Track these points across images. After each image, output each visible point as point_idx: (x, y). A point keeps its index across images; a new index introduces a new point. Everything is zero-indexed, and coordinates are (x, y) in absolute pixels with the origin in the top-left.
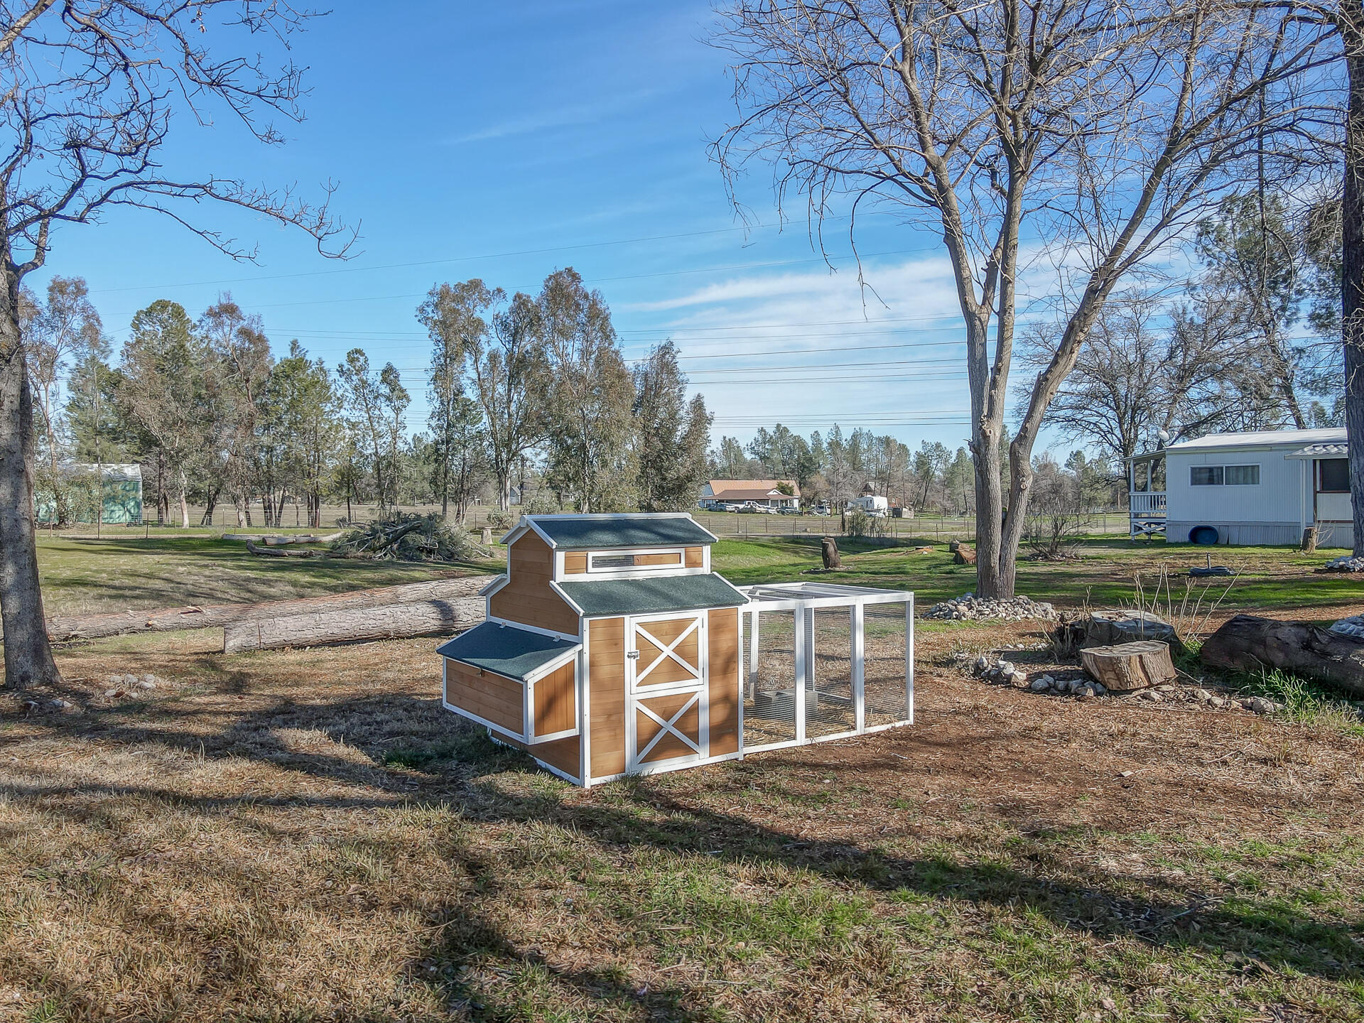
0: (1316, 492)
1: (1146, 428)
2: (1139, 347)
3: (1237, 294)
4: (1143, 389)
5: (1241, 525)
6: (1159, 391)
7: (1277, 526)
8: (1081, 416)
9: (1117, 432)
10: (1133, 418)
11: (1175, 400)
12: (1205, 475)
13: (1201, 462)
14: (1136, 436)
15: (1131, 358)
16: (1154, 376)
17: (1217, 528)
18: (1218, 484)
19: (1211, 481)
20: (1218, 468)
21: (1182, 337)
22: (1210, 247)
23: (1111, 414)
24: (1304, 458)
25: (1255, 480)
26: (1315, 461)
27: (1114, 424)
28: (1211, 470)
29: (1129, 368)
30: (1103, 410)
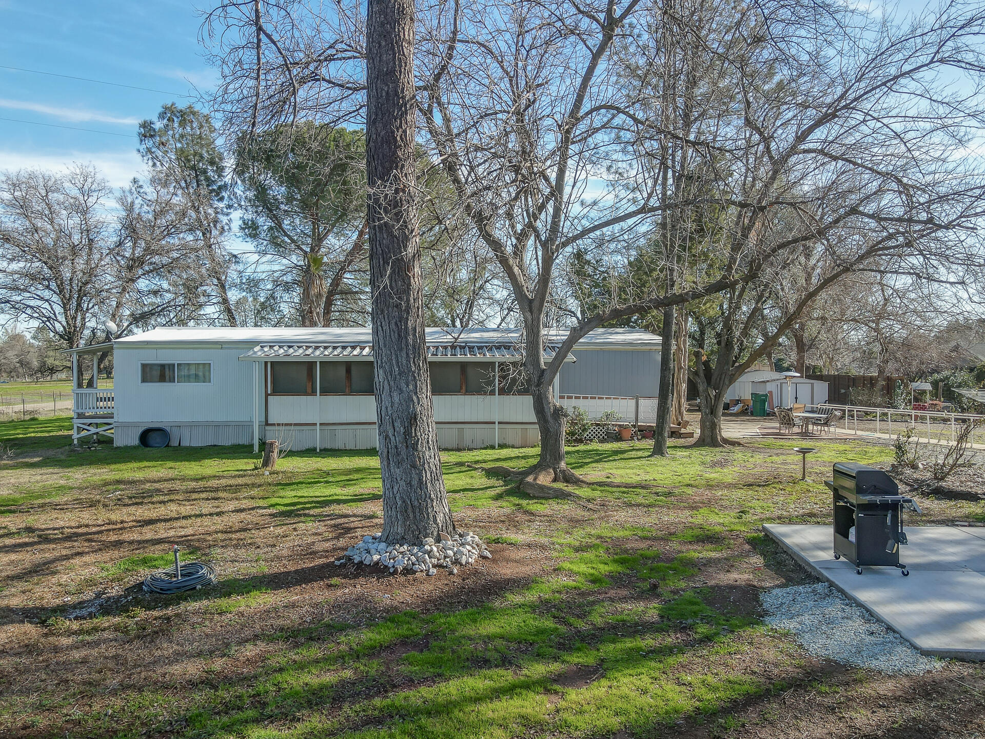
0: (267, 395)
1: (94, 315)
2: (87, 231)
3: (179, 200)
4: (91, 273)
5: (192, 425)
6: (108, 278)
7: (227, 425)
8: (19, 298)
9: (61, 318)
10: (79, 305)
11: (124, 290)
12: (156, 373)
13: (153, 358)
14: (83, 325)
15: (76, 238)
16: (103, 263)
17: (168, 429)
18: (170, 381)
19: (162, 378)
20: (169, 365)
21: (131, 228)
22: (153, 150)
23: (55, 298)
24: (255, 360)
25: (206, 379)
26: (266, 363)
27: (58, 309)
28: (163, 366)
29: (74, 250)
30: (47, 294)
